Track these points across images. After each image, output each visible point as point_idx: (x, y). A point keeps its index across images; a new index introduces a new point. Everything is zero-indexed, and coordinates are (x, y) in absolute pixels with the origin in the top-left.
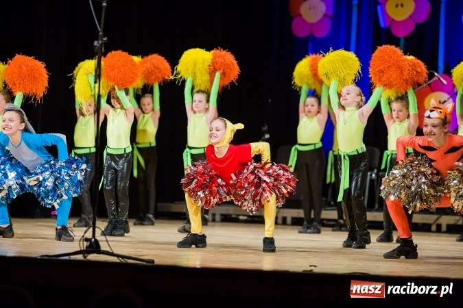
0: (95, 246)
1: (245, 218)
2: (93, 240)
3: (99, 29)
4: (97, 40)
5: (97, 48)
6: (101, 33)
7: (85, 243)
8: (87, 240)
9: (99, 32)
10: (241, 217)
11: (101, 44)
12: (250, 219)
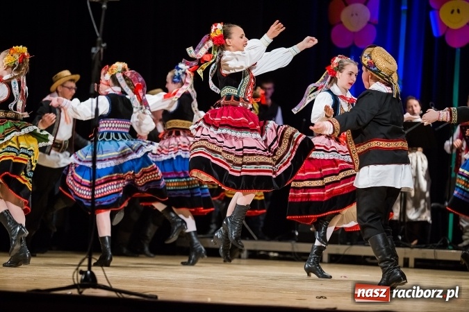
0: (90, 280)
1: (276, 255)
2: (89, 272)
3: (98, 34)
4: (95, 46)
5: (94, 56)
6: (99, 39)
7: (80, 277)
8: (82, 272)
9: (97, 37)
10: (271, 254)
11: (100, 51)
12: (281, 256)
